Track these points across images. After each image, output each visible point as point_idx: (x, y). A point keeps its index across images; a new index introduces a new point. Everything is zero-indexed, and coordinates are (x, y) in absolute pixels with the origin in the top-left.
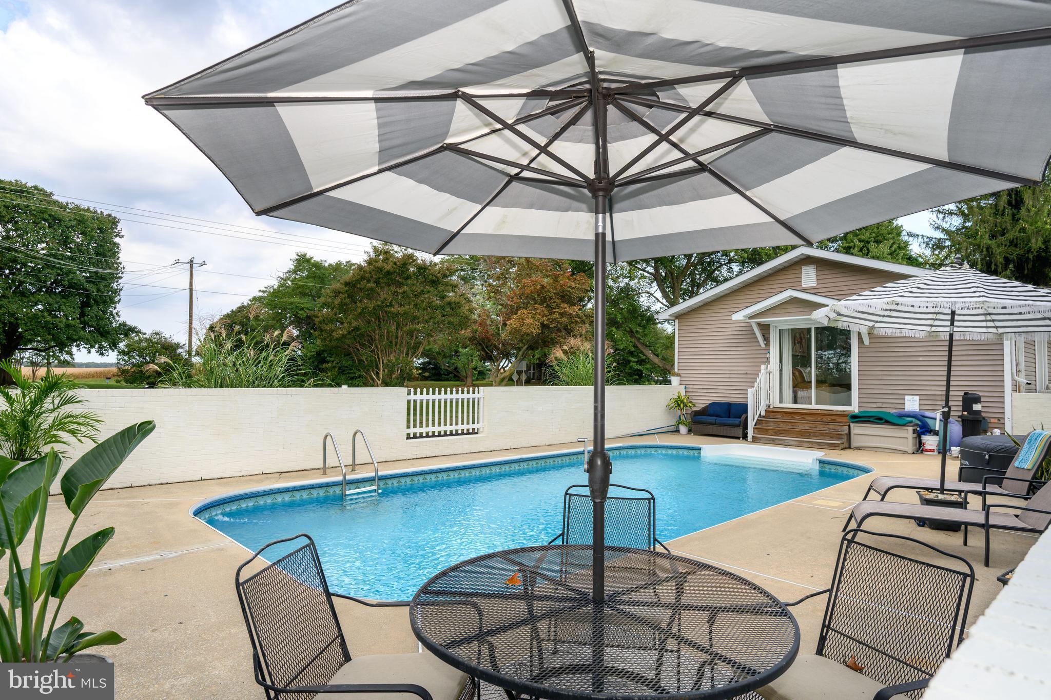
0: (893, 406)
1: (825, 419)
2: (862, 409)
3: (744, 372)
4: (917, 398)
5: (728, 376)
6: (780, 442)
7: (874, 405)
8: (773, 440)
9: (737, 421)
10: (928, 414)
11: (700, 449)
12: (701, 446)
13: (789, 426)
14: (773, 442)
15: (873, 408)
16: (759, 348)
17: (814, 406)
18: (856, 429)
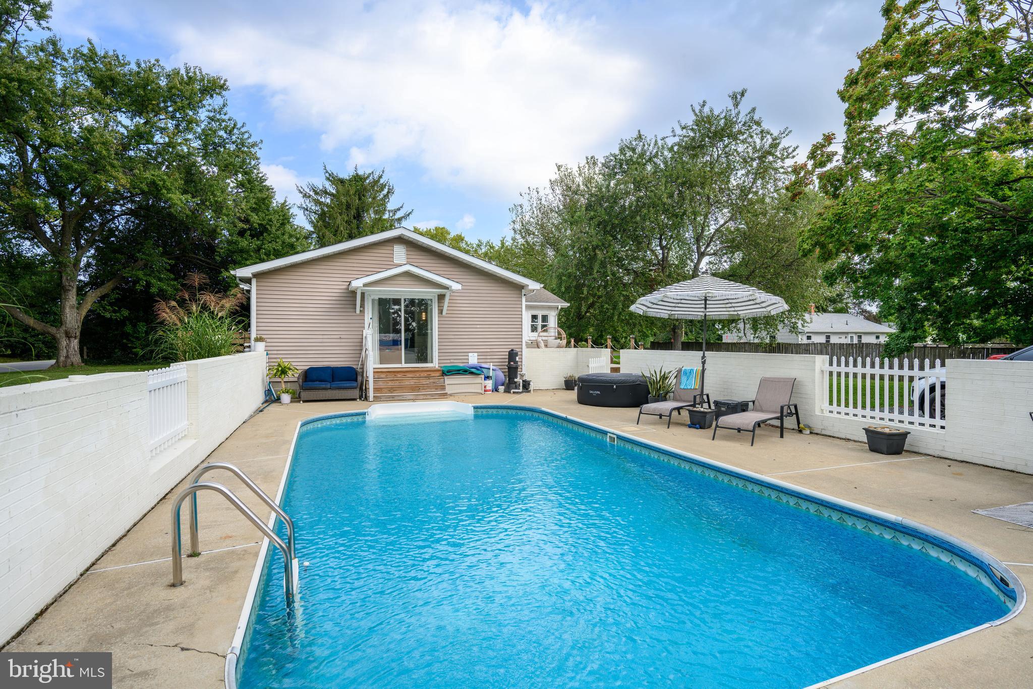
0: (460, 361)
1: (422, 375)
2: (442, 365)
3: (338, 337)
4: (476, 354)
5: (321, 340)
6: (399, 398)
7: (449, 361)
8: (393, 397)
9: (354, 384)
10: (484, 365)
11: (364, 414)
12: (366, 411)
13: (397, 383)
14: (392, 399)
15: (449, 364)
16: (354, 314)
17: (404, 365)
18: (448, 380)
